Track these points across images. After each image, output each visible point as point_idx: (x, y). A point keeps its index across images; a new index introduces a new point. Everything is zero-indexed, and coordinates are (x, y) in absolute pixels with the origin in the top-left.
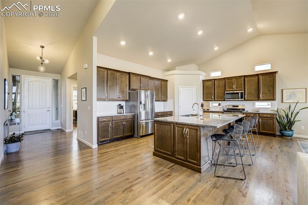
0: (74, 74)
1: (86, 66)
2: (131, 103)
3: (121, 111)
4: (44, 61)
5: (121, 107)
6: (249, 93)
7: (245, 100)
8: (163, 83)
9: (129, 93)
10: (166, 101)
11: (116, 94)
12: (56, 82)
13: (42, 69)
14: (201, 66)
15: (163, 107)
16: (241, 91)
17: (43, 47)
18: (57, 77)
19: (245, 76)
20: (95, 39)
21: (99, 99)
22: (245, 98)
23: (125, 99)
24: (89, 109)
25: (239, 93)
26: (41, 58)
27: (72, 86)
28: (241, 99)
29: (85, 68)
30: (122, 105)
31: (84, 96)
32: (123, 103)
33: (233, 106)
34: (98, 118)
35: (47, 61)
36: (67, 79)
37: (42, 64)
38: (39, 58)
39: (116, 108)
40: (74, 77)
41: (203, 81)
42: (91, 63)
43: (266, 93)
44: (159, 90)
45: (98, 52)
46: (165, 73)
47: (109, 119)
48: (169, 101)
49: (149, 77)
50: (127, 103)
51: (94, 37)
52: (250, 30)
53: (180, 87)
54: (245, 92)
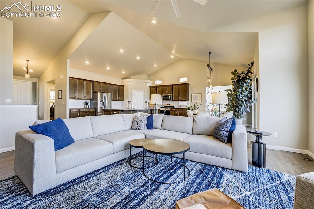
0: (52, 80)
1: (62, 76)
2: (94, 101)
3: (87, 106)
4: (29, 71)
5: (87, 103)
6: (175, 96)
7: (172, 100)
8: (120, 88)
9: (93, 94)
10: (123, 100)
11: (84, 95)
12: (34, 84)
13: (27, 76)
14: (151, 76)
15: (121, 105)
16: (170, 95)
17: (28, 61)
18: (35, 80)
19: (173, 85)
20: (68, 61)
21: (70, 98)
22: (172, 99)
23: (90, 98)
24: (64, 103)
25: (169, 96)
26: (27, 68)
27: (49, 88)
28: (170, 100)
29: (61, 77)
30: (87, 102)
31: (60, 96)
32: (89, 101)
33: (168, 105)
34: (70, 110)
35: (31, 71)
36: (45, 83)
37: (27, 72)
38: (25, 68)
39: (84, 104)
40: (52, 82)
41: (150, 87)
42: (65, 75)
43: (182, 96)
44: (117, 93)
45: (70, 67)
46: (123, 80)
47: (77, 110)
48: (126, 101)
49: (109, 84)
50: (91, 101)
51: (67, 60)
52: (172, 57)
53: (132, 91)
54: (172, 95)
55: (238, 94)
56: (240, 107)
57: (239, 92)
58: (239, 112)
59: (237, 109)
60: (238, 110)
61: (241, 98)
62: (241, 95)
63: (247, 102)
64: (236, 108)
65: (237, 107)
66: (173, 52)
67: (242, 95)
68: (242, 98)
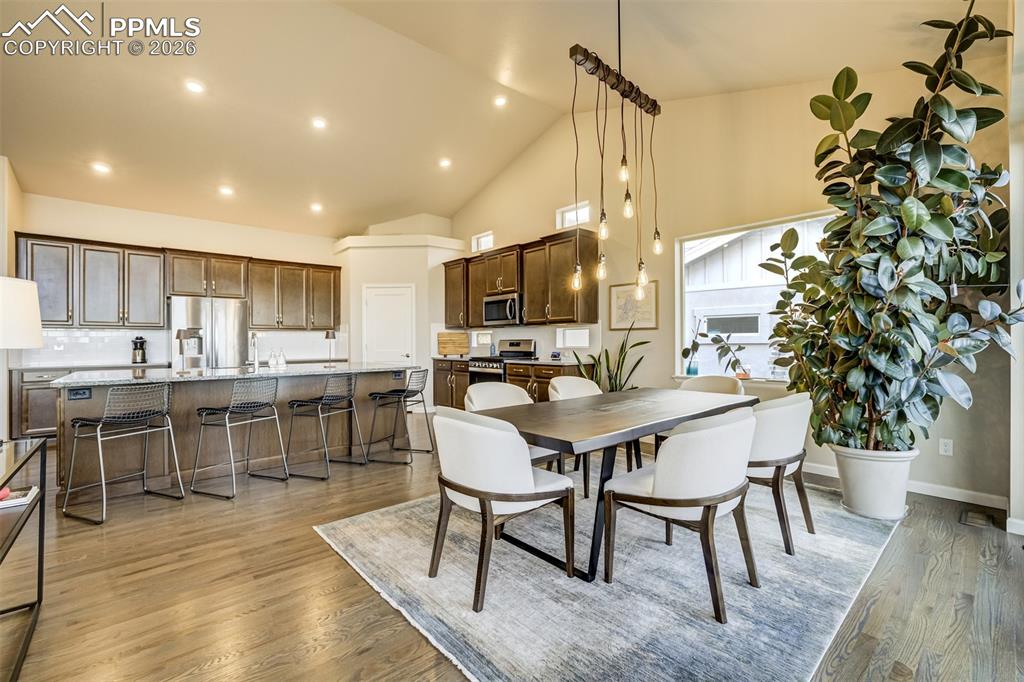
6: (530, 302)
7: (523, 323)
8: (316, 275)
9: (169, 305)
10: (333, 328)
16: (512, 296)
19: (523, 247)
21: (45, 324)
22: (521, 318)
23: (150, 322)
25: (507, 302)
28: (515, 322)
34: (19, 372)
41: (446, 264)
43: (558, 300)
44: (297, 296)
49: (251, 260)
52: (500, 102)
53: (364, 286)
54: (521, 297)
55: (866, 259)
56: (881, 362)
57: (871, 238)
58: (874, 401)
59: (856, 379)
60: (869, 389)
61: (888, 286)
62: (887, 264)
63: (956, 319)
64: (850, 368)
65: (853, 358)
66: (505, 76)
67: (899, 260)
68: (903, 289)
